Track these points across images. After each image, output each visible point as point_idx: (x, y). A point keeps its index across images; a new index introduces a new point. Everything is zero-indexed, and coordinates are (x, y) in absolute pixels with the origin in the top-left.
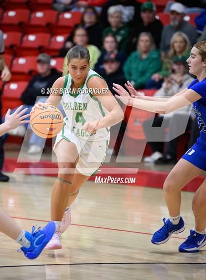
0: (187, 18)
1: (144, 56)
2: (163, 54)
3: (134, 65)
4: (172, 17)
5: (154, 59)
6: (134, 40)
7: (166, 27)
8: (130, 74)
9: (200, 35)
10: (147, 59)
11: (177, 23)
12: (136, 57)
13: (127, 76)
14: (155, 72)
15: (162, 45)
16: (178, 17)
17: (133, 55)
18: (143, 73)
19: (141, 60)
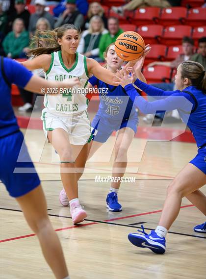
0: (47, 9)
1: (18, 35)
2: (31, 34)
3: (10, 42)
4: (37, 8)
5: (24, 38)
6: (10, 23)
7: (33, 15)
8: (8, 48)
9: (56, 21)
10: (20, 38)
11: (40, 12)
12: (12, 36)
13: (5, 49)
14: (25, 47)
15: (30, 27)
16: (42, 8)
17: (10, 34)
18: (17, 47)
19: (15, 38)
